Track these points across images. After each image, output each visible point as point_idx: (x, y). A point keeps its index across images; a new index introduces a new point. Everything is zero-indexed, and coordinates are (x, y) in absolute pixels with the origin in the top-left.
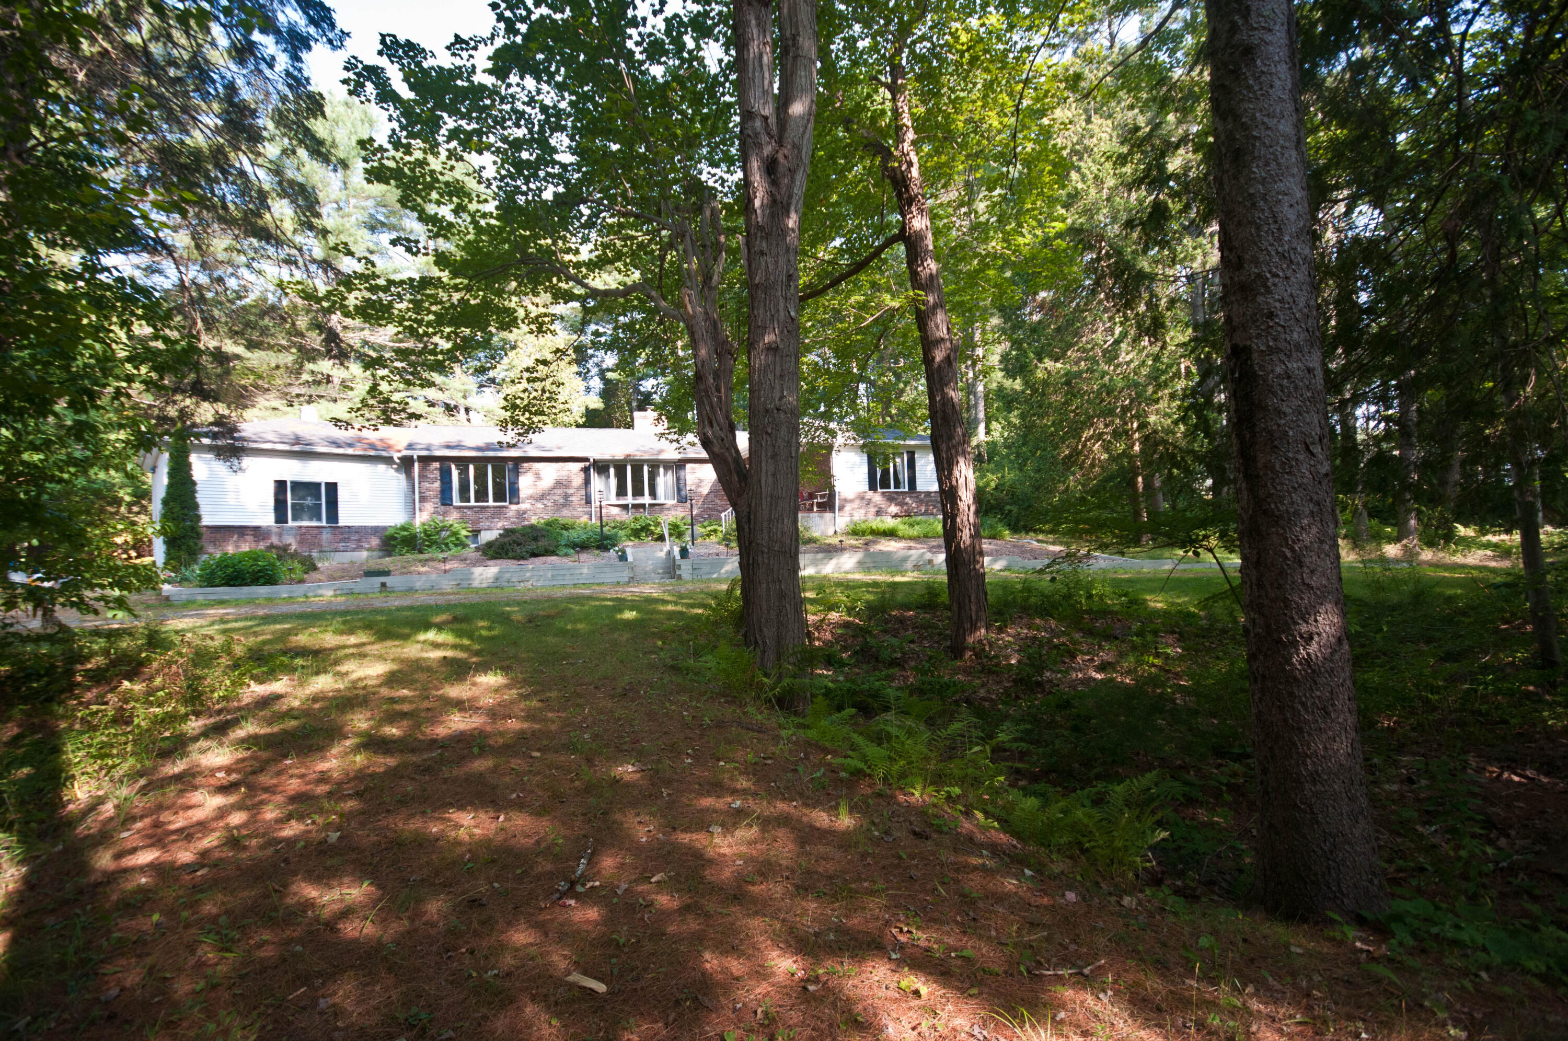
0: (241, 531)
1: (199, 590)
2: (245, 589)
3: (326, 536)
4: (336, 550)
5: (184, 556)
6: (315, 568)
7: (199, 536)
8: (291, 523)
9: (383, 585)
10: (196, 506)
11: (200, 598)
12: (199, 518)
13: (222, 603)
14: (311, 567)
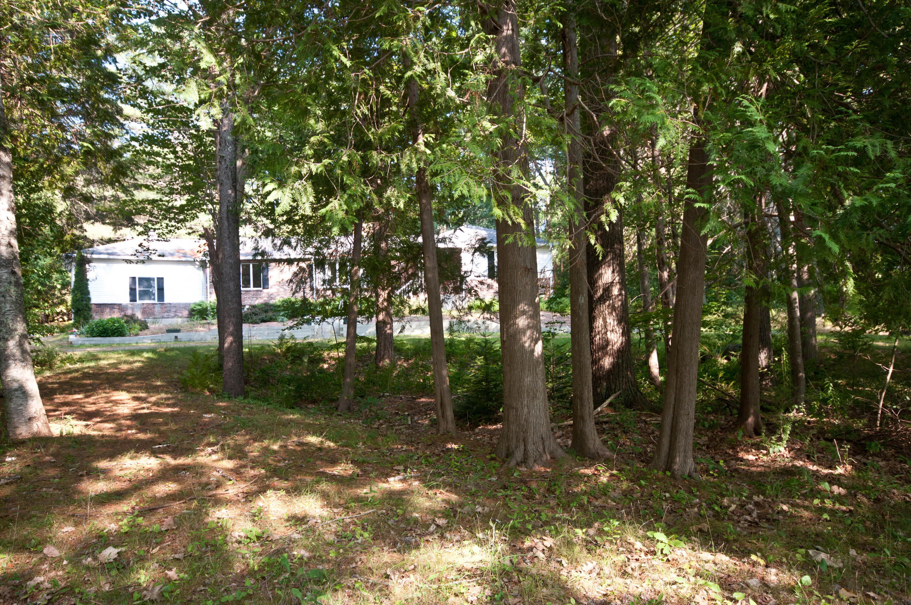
0: (112, 306)
1: (86, 339)
2: (108, 339)
3: (157, 309)
4: (163, 317)
5: (82, 320)
6: (147, 328)
7: (90, 309)
8: (139, 302)
9: (176, 337)
10: (88, 293)
11: (87, 343)
12: (89, 299)
13: (96, 345)
14: (144, 326)
